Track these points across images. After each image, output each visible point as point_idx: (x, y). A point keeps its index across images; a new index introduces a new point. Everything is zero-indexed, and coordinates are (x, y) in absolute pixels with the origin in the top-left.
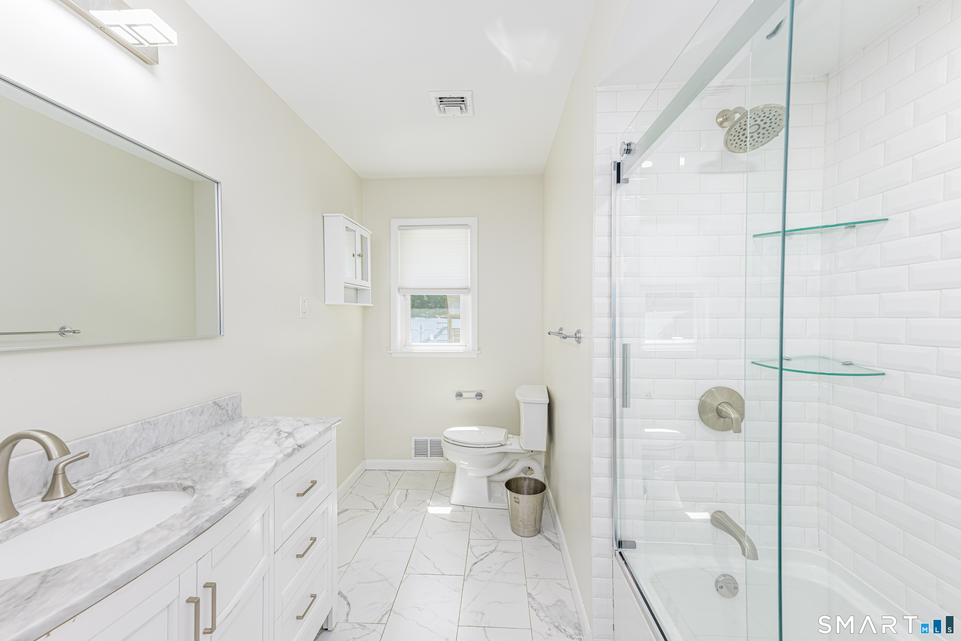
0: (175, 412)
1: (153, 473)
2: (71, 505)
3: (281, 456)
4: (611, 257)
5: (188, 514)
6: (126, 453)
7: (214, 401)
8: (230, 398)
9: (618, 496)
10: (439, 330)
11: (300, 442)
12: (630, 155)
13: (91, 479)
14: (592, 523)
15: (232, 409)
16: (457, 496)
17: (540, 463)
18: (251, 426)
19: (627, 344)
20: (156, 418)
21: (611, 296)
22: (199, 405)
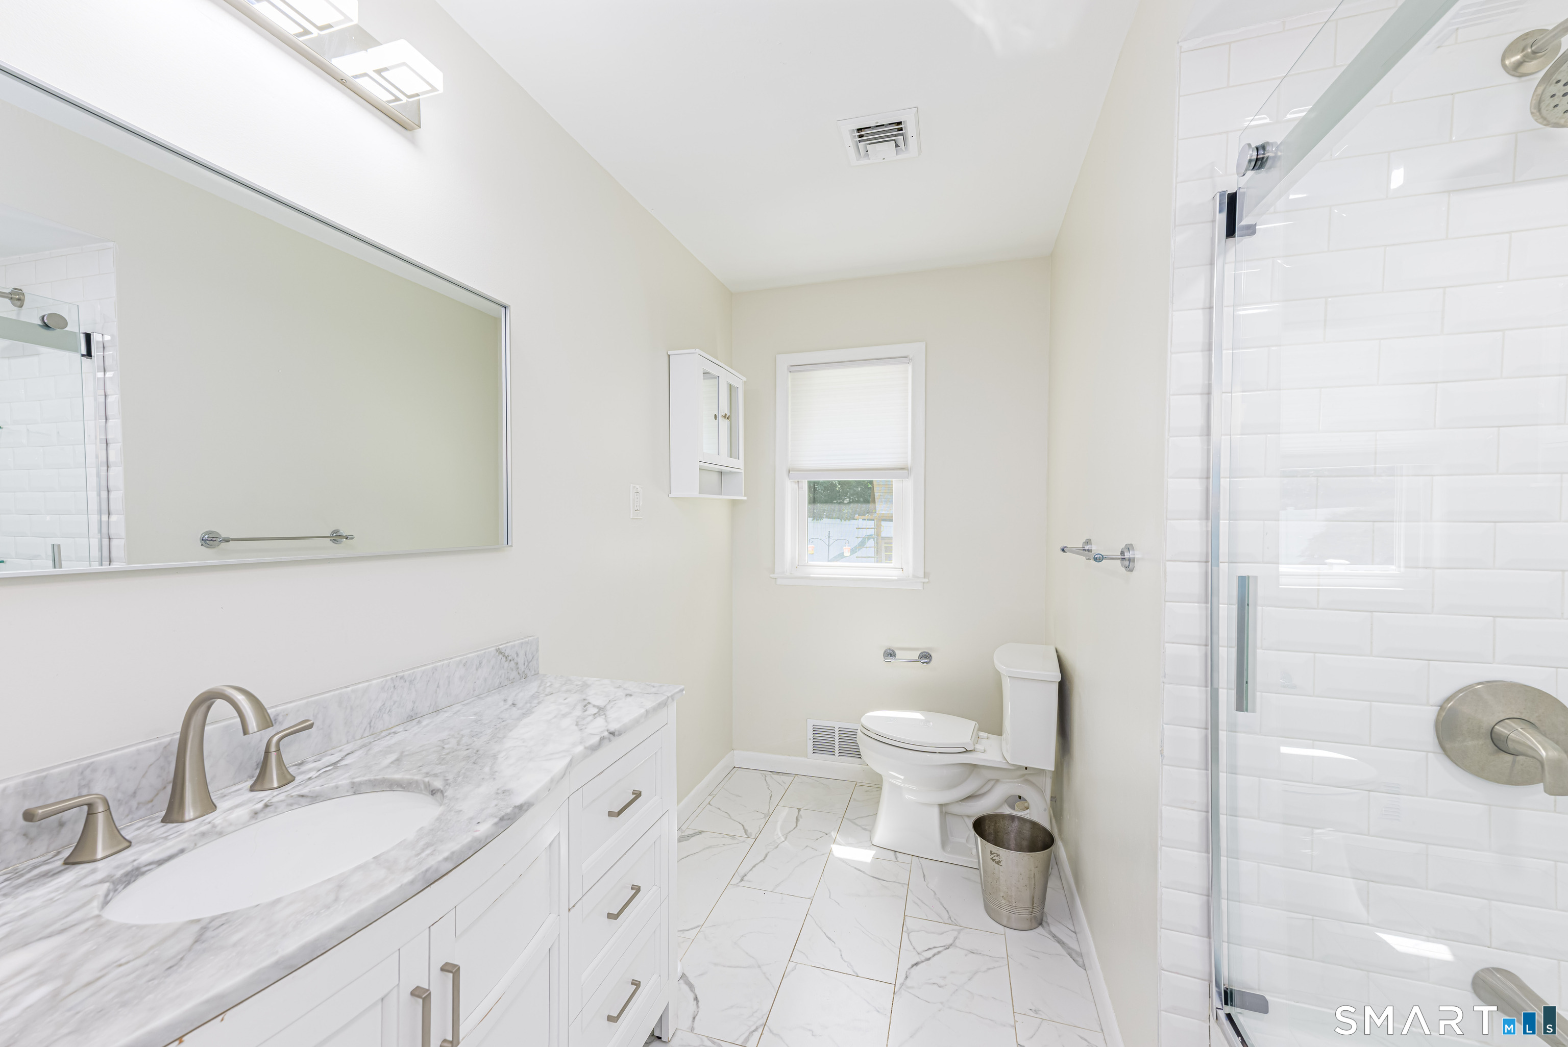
0: (440, 664)
1: (397, 760)
2: (282, 801)
3: (580, 749)
4: (1209, 393)
5: (422, 843)
6: (370, 723)
7: (498, 647)
8: (522, 643)
9: (1224, 895)
10: (860, 540)
11: (614, 726)
12: (1262, 174)
13: (319, 760)
14: (1161, 942)
15: (524, 661)
16: (883, 832)
17: (1041, 792)
18: (548, 690)
19: (1249, 577)
20: (412, 671)
21: (1209, 476)
22: (476, 654)
